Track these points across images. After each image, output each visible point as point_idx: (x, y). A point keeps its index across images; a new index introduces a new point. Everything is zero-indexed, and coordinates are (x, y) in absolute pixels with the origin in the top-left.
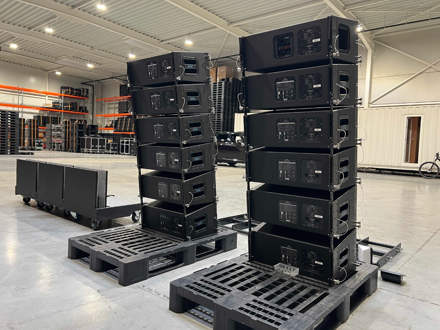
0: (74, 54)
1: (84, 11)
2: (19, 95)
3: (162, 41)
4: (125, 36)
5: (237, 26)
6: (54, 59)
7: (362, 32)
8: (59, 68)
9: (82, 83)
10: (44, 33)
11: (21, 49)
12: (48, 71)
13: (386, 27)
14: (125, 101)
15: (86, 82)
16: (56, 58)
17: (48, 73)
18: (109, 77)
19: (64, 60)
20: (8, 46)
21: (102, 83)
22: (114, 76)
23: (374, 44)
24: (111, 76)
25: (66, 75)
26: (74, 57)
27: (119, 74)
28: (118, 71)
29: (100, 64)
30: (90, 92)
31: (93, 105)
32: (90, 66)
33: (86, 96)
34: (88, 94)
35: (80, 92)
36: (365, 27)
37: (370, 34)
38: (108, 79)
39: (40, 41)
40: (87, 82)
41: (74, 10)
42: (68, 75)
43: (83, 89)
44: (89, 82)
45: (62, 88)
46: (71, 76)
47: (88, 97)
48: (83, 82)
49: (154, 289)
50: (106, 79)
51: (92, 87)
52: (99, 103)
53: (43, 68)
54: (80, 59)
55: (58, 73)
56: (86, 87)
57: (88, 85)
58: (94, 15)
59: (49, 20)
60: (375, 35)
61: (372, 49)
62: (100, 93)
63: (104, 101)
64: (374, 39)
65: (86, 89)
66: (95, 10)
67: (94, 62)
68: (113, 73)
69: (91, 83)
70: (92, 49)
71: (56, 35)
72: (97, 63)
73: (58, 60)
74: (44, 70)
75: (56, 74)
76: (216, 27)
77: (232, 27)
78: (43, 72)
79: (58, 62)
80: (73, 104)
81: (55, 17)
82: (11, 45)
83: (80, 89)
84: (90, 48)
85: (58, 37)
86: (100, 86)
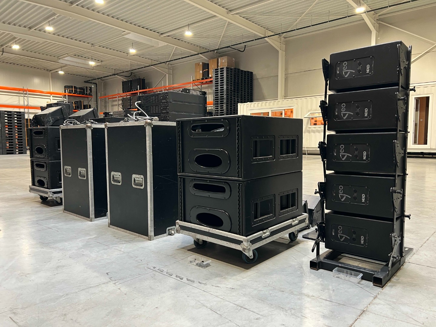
0: (76, 52)
1: (82, 7)
2: (24, 96)
3: (162, 34)
4: (125, 30)
5: (237, 14)
6: (56, 58)
7: (365, 12)
8: (61, 67)
9: (85, 82)
10: (45, 32)
11: (23, 50)
12: (51, 71)
13: (390, 6)
14: (128, 97)
15: (88, 80)
16: (58, 57)
17: (51, 73)
18: (111, 74)
19: (66, 58)
20: (11, 47)
21: (105, 81)
22: (116, 73)
23: (378, 25)
24: (113, 73)
25: (68, 74)
26: (75, 55)
27: (120, 71)
28: (119, 68)
29: (101, 61)
30: (94, 90)
31: (97, 103)
32: (92, 63)
33: (90, 95)
34: (91, 92)
35: (83, 90)
36: (368, 7)
37: (374, 14)
38: (110, 76)
39: (42, 40)
40: (90, 81)
41: (72, 6)
42: (71, 74)
43: (87, 87)
44: (92, 80)
45: (65, 87)
46: (74, 75)
47: (91, 95)
48: (86, 80)
49: (165, 270)
50: (108, 76)
51: (95, 85)
52: (103, 100)
53: (46, 69)
54: (82, 57)
55: (61, 73)
56: (88, 85)
57: (91, 83)
58: (93, 10)
59: (48, 18)
60: (379, 16)
61: (376, 30)
62: (103, 90)
63: (107, 98)
64: (378, 20)
65: (89, 87)
66: (93, 6)
67: (95, 60)
68: (115, 69)
69: (94, 81)
70: (93, 46)
71: (57, 33)
72: (98, 60)
73: (60, 59)
74: (47, 70)
75: (59, 73)
76: (215, 16)
77: (231, 15)
78: (47, 72)
79: (61, 61)
80: (77, 103)
81: (54, 14)
82: (13, 46)
83: (84, 88)
84: (91, 45)
85: (58, 35)
86: (103, 83)
